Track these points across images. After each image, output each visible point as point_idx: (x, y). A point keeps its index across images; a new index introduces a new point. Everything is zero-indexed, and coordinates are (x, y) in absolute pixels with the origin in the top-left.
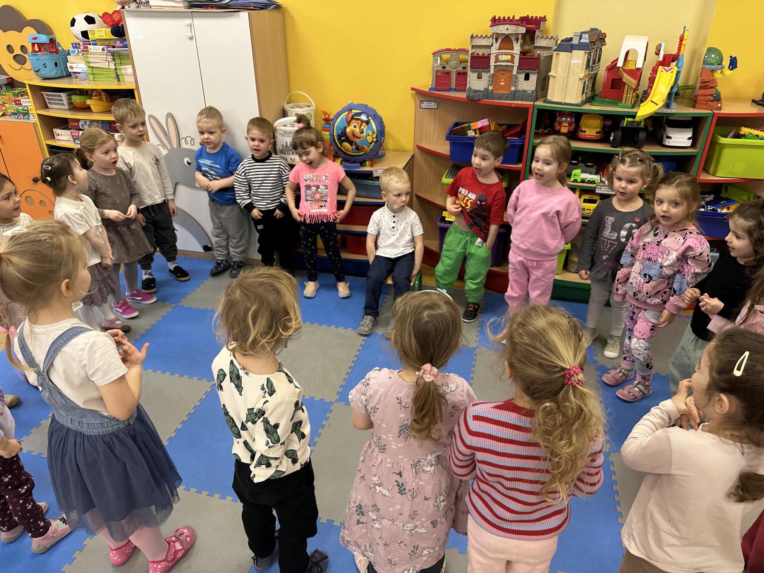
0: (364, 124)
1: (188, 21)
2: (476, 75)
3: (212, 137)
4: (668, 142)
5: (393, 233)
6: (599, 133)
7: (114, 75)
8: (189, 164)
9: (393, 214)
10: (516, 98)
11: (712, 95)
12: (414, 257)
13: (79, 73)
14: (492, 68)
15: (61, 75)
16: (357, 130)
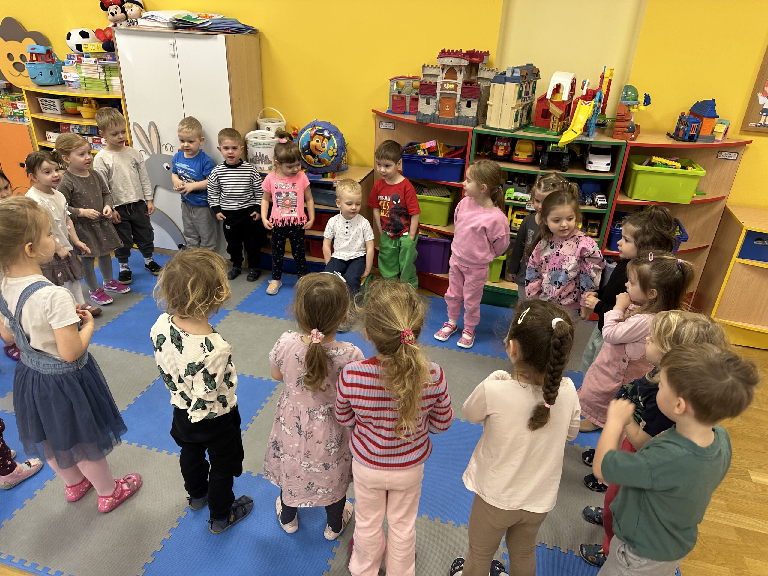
0: (326, 139)
1: (171, 41)
2: (425, 100)
3: (192, 146)
4: (590, 167)
5: (347, 238)
6: (531, 156)
7: (104, 85)
8: (168, 168)
9: (347, 221)
10: (459, 123)
11: (628, 127)
12: (365, 260)
13: (72, 82)
14: (438, 95)
15: (56, 83)
16: (319, 144)
